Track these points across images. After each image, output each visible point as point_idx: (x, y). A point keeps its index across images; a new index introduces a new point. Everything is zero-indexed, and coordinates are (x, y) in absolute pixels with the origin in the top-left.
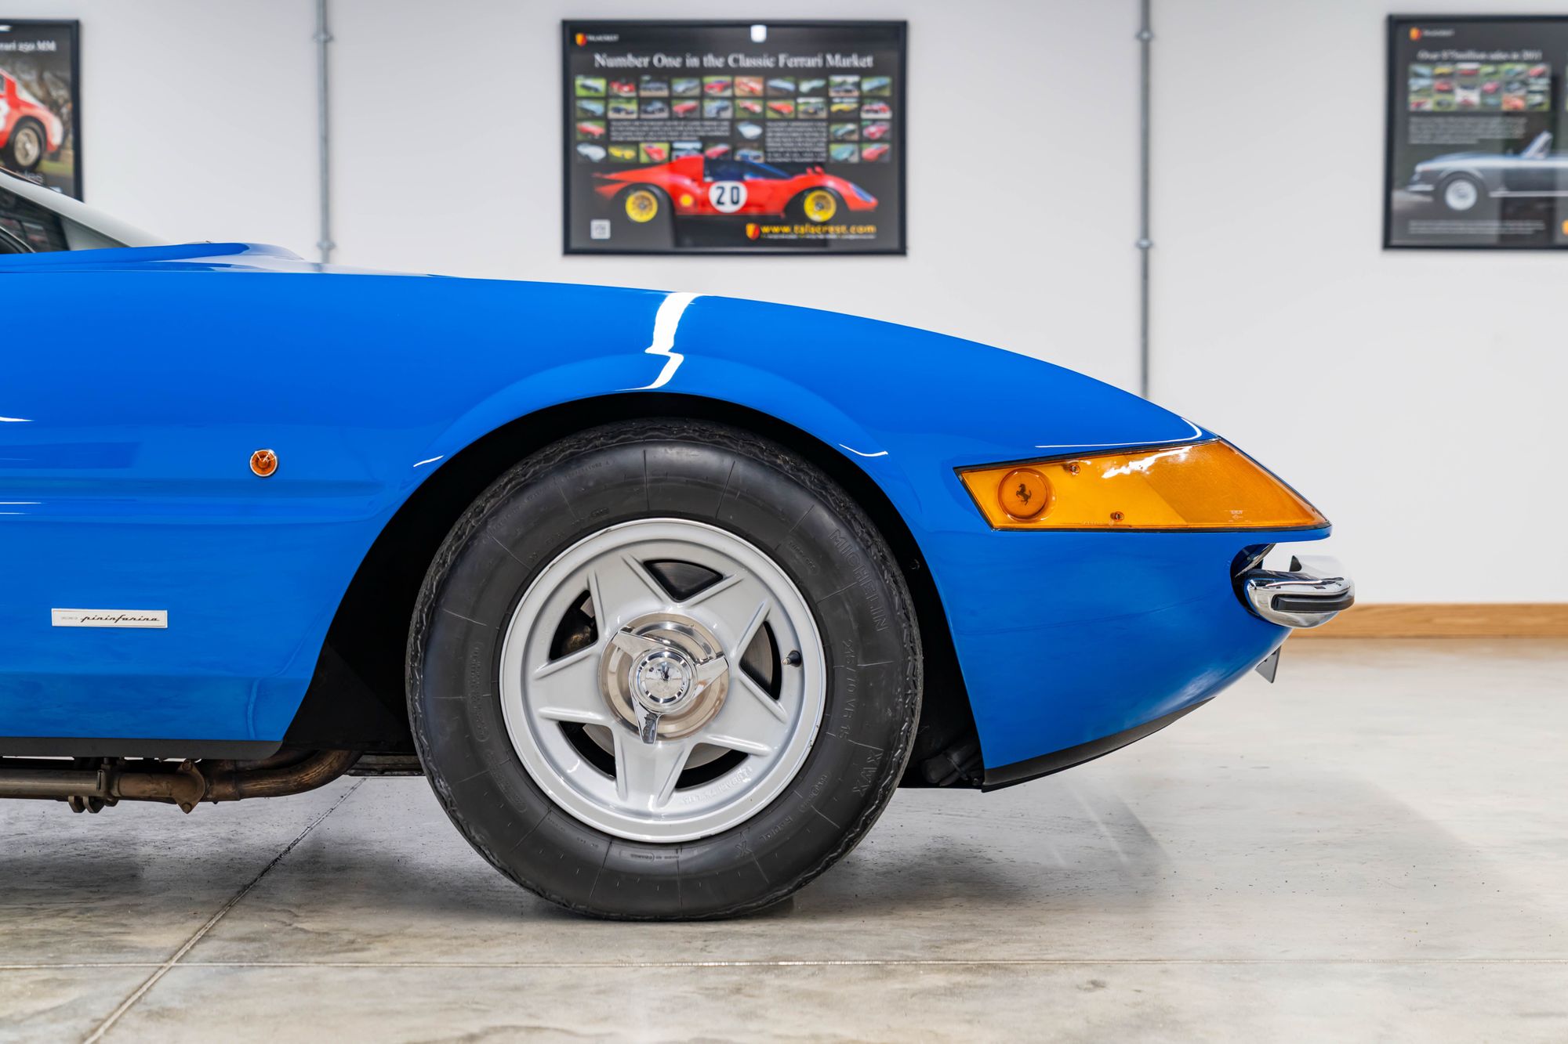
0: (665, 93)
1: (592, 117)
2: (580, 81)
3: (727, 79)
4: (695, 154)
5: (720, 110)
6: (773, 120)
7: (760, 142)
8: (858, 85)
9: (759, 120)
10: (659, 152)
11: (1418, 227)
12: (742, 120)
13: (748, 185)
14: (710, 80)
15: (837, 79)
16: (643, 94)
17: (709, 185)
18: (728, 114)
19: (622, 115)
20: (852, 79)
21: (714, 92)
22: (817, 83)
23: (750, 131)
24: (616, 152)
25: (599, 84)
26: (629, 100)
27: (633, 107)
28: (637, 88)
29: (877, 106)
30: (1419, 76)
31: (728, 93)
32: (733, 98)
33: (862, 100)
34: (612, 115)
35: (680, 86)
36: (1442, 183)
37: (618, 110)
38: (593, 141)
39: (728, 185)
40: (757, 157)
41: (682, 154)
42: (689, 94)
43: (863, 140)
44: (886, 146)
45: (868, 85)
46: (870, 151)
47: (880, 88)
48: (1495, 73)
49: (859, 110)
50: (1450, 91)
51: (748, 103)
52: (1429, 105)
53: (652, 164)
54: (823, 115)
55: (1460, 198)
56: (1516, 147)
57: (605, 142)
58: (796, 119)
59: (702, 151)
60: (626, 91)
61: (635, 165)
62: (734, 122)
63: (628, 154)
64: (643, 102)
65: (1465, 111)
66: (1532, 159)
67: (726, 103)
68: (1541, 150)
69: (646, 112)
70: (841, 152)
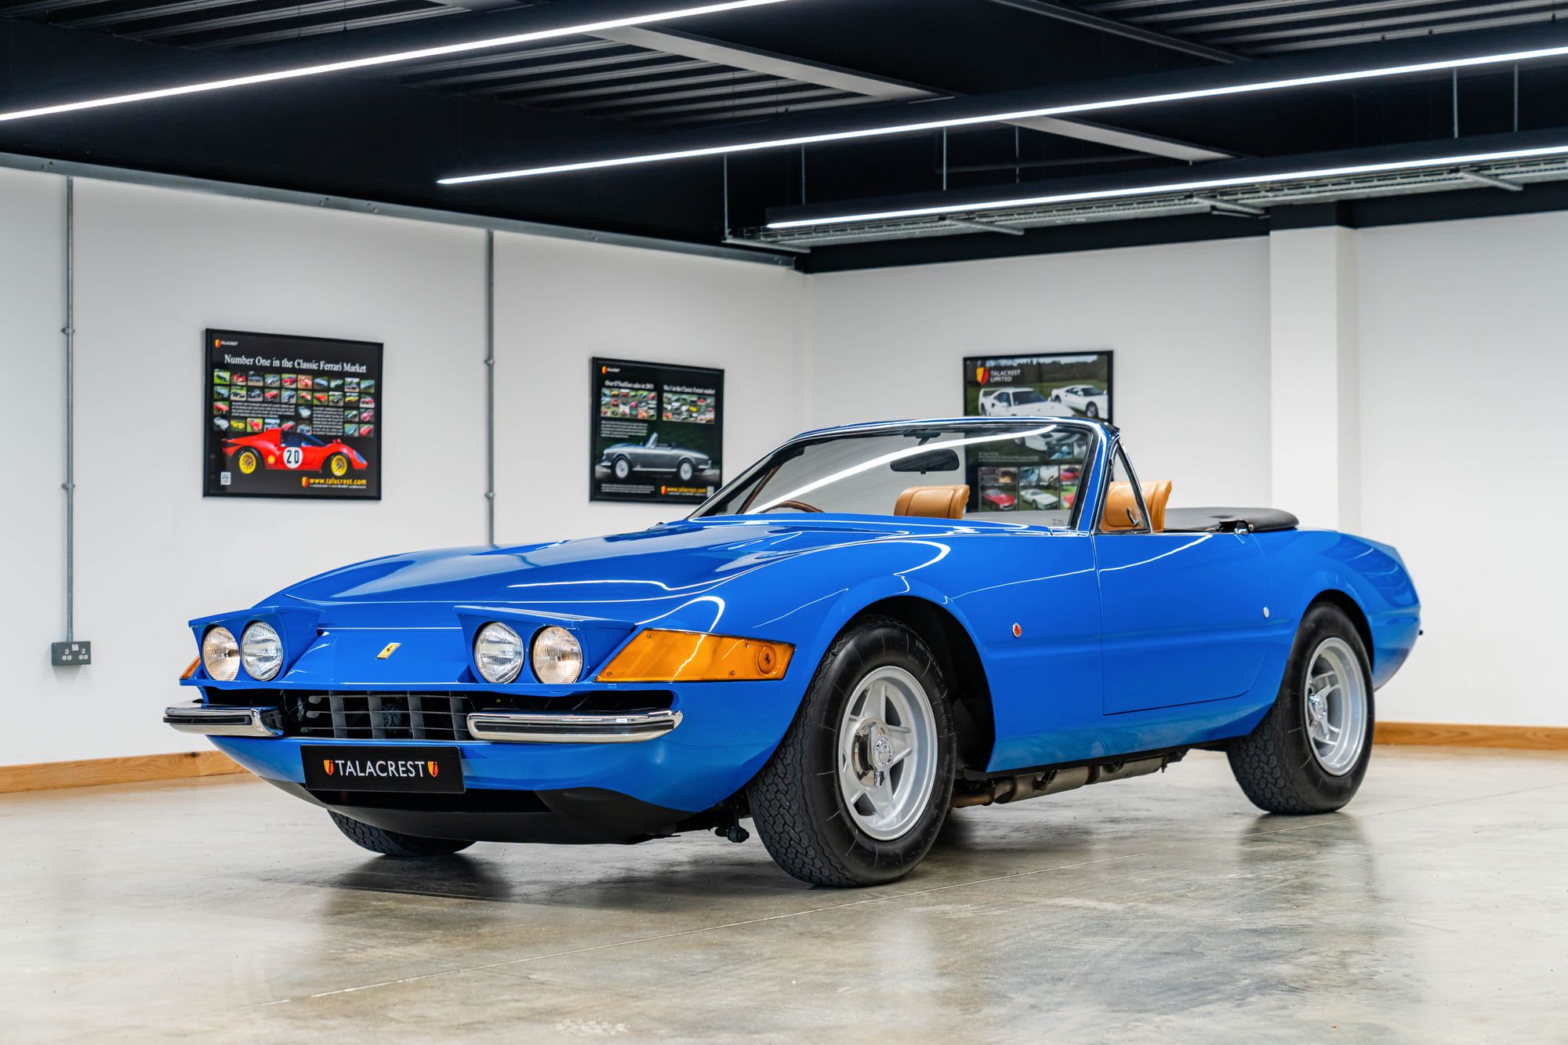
0: (261, 384)
1: (223, 399)
2: (217, 373)
3: (293, 376)
4: (276, 427)
5: (291, 397)
6: (317, 406)
7: (309, 420)
8: (358, 384)
9: (310, 406)
10: (257, 425)
11: (606, 488)
12: (301, 405)
13: (303, 450)
14: (285, 376)
15: (348, 380)
16: (250, 384)
17: (283, 449)
18: (293, 401)
19: (238, 398)
20: (356, 380)
21: (287, 385)
22: (339, 382)
23: (305, 413)
24: (235, 424)
25: (226, 375)
26: (242, 387)
27: (243, 392)
28: (247, 380)
29: (368, 399)
30: (605, 395)
31: (294, 386)
32: (296, 390)
33: (360, 394)
34: (233, 398)
35: (270, 379)
36: (615, 460)
37: (236, 395)
38: (223, 417)
39: (293, 449)
40: (308, 431)
41: (269, 427)
42: (274, 385)
43: (361, 422)
44: (372, 426)
45: (364, 384)
46: (365, 428)
47: (369, 387)
48: (635, 396)
49: (359, 401)
50: (617, 406)
51: (304, 393)
52: (609, 415)
53: (253, 434)
54: (341, 404)
55: (622, 471)
56: (642, 441)
57: (227, 416)
58: (328, 406)
59: (280, 425)
60: (240, 382)
61: (243, 434)
62: (297, 405)
63: (241, 425)
64: (250, 389)
65: (623, 419)
66: (650, 448)
67: (293, 393)
68: (653, 443)
69: (251, 397)
70: (350, 429)
